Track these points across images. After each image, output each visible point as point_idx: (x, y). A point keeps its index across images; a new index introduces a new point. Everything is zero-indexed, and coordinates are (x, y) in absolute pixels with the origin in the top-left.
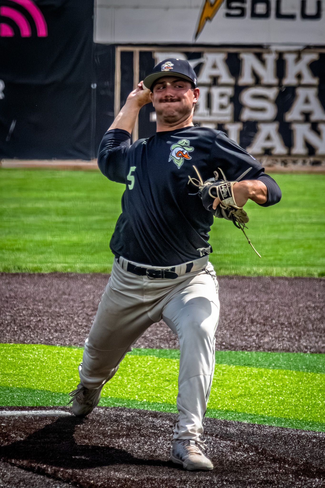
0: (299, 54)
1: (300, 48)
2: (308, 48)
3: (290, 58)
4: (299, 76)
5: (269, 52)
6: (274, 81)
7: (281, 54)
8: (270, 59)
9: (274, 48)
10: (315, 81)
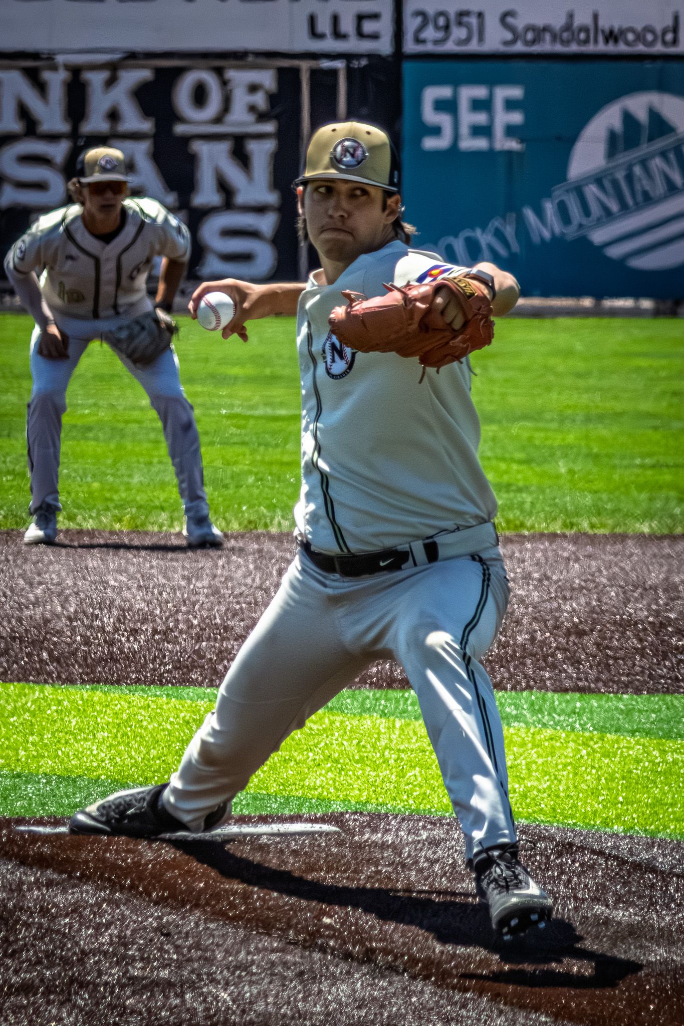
0: (113, 69)
1: (117, 56)
2: (133, 57)
3: (96, 79)
4: (114, 116)
5: (54, 68)
6: (63, 127)
7: (76, 71)
8: (56, 80)
9: (60, 59)
10: (147, 126)
